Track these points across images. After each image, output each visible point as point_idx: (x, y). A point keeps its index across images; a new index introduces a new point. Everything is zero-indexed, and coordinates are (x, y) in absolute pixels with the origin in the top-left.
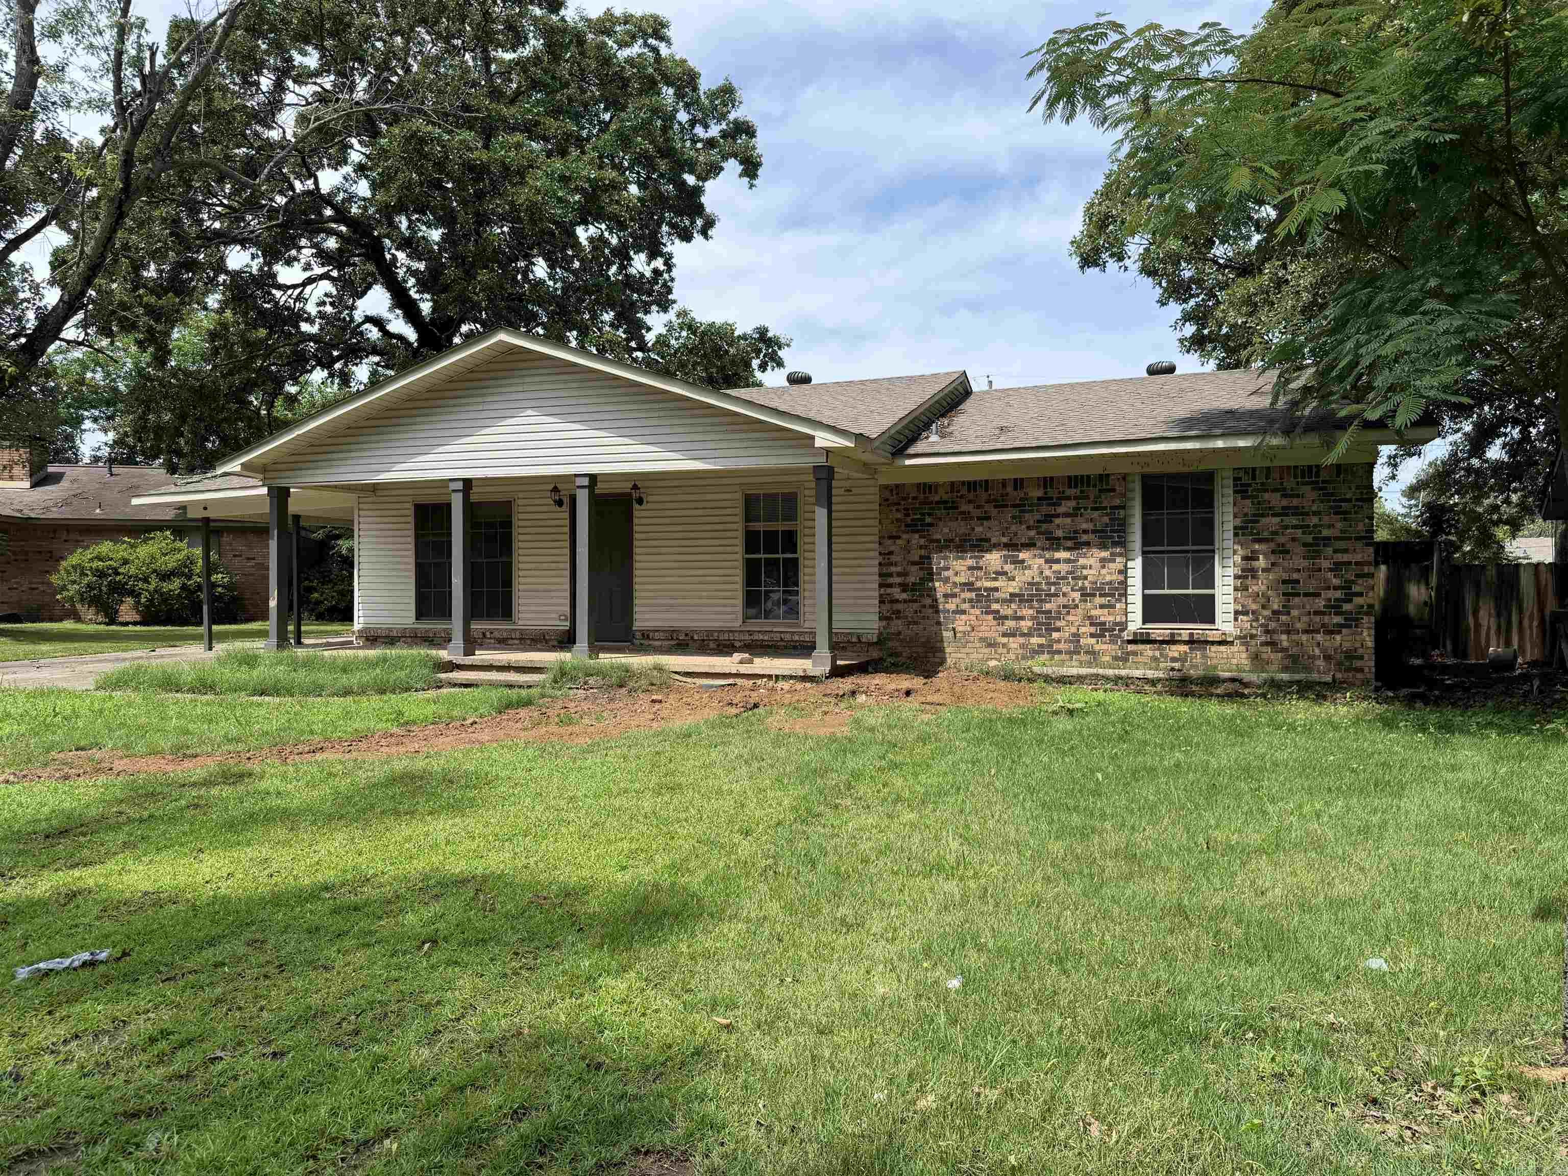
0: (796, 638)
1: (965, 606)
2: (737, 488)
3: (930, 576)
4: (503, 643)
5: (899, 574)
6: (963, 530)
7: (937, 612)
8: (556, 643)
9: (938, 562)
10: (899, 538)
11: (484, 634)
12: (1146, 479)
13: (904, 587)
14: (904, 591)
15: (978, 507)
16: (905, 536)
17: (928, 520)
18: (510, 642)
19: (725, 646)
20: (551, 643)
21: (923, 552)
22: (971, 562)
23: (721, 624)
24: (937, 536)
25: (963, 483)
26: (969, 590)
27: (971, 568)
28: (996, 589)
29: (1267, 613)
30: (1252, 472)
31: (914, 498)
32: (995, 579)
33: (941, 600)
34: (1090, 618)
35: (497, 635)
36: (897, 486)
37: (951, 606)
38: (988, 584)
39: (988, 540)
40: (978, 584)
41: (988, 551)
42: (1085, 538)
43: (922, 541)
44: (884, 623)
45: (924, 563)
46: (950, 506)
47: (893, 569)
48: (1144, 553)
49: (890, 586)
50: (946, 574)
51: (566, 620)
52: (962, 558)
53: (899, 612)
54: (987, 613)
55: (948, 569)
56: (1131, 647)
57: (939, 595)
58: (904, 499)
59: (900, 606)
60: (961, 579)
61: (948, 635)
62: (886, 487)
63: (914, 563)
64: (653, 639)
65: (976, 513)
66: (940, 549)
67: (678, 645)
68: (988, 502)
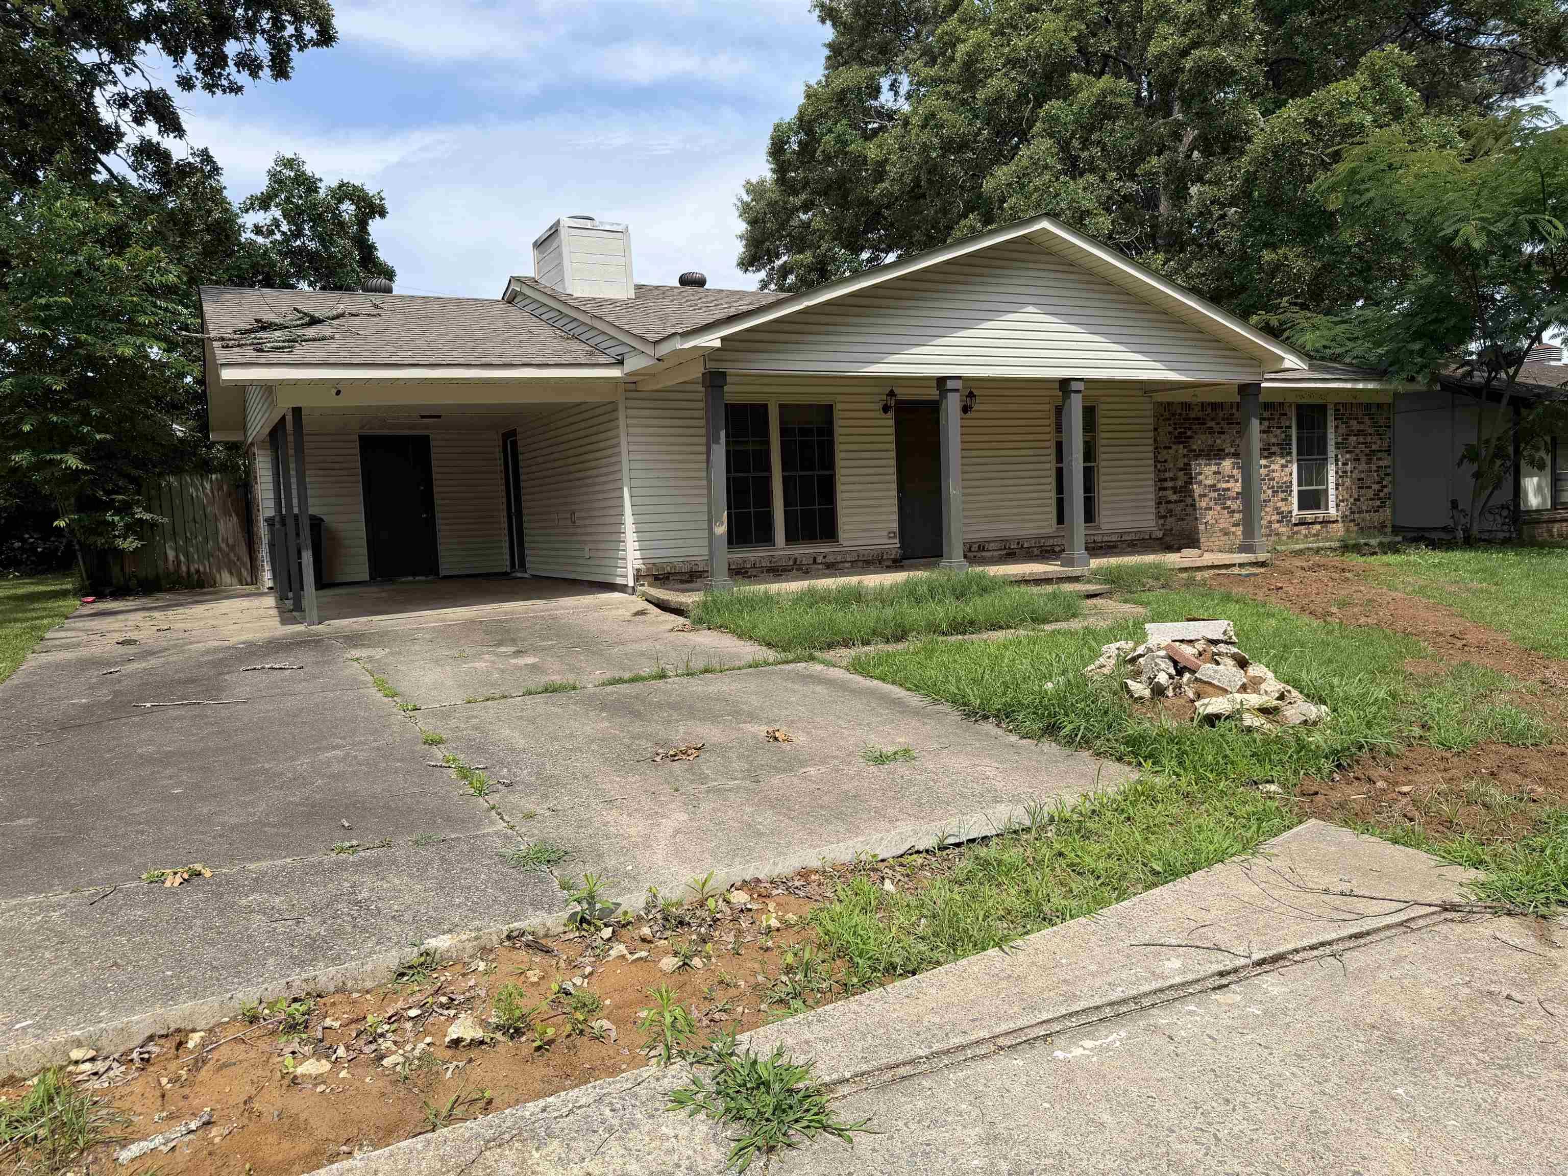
0: (1106, 539)
1: (1212, 504)
2: (1047, 400)
3: (1190, 480)
4: (832, 568)
5: (1172, 479)
6: (1210, 442)
7: (1195, 510)
8: (889, 563)
9: (1195, 468)
10: (1170, 448)
11: (815, 559)
12: (1299, 407)
13: (1175, 490)
14: (1175, 493)
15: (1218, 424)
16: (1174, 447)
17: (1189, 433)
18: (841, 566)
19: (1046, 551)
20: (887, 563)
21: (1186, 460)
22: (1214, 468)
23: (1036, 532)
24: (1195, 447)
25: (1209, 403)
26: (1215, 491)
27: (1215, 473)
28: (1228, 489)
29: (1352, 500)
30: (1344, 405)
31: (1180, 415)
32: (1228, 481)
33: (1197, 499)
34: (1277, 509)
35: (830, 559)
36: (1168, 403)
37: (1204, 505)
38: (1224, 486)
39: (1223, 450)
40: (1219, 486)
41: (1224, 459)
42: (1274, 449)
43: (1185, 451)
44: (1161, 522)
45: (1186, 468)
46: (1201, 421)
47: (1167, 475)
48: (1298, 460)
49: (1165, 489)
50: (1201, 477)
51: (895, 537)
52: (1210, 465)
53: (1171, 511)
54: (1224, 508)
55: (1200, 474)
56: (1296, 528)
57: (1196, 495)
58: (1174, 415)
59: (1171, 506)
60: (1209, 482)
61: (1202, 527)
62: (1161, 404)
63: (1181, 470)
64: (988, 550)
65: (1217, 428)
66: (1197, 457)
67: (1007, 554)
68: (1223, 419)
